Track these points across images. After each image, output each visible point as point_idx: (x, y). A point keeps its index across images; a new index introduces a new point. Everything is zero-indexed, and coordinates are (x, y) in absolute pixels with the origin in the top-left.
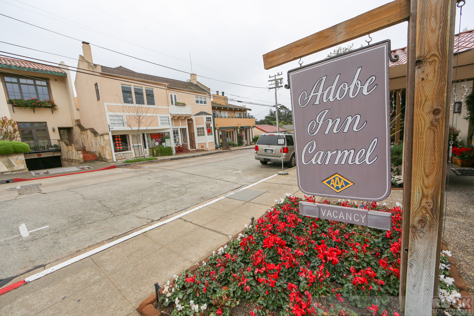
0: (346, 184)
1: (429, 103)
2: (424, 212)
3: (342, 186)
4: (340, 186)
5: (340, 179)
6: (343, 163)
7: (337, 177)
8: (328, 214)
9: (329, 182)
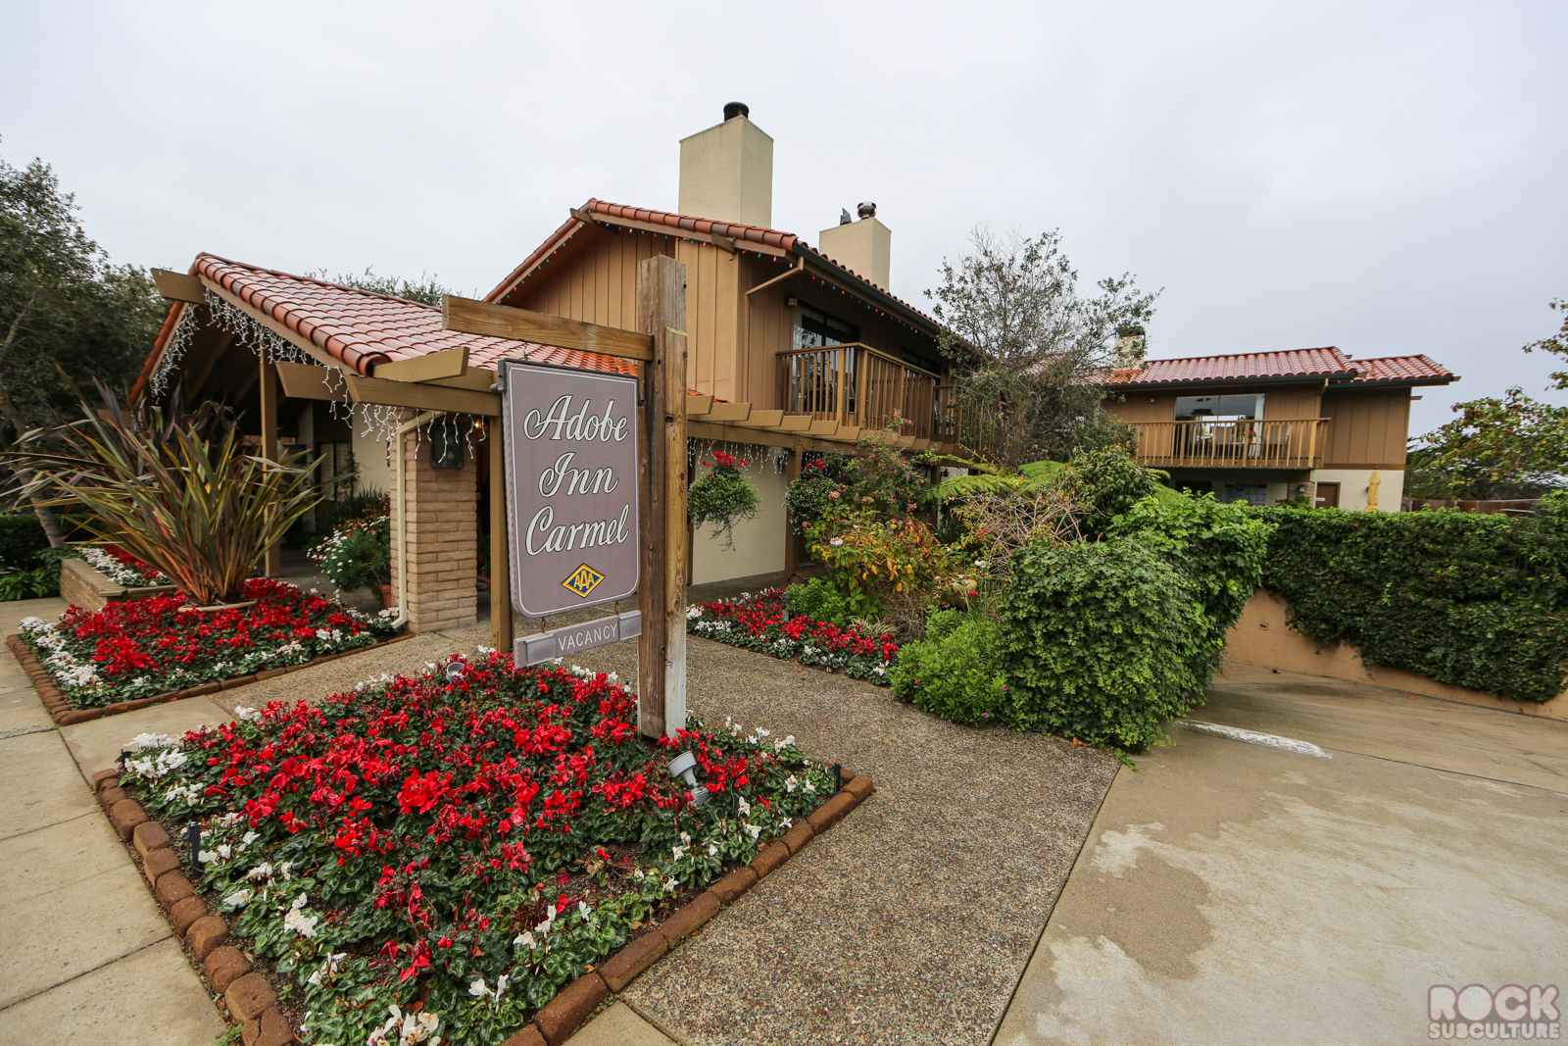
6: (591, 544)
7: (583, 569)
8: (569, 643)
9: (572, 583)
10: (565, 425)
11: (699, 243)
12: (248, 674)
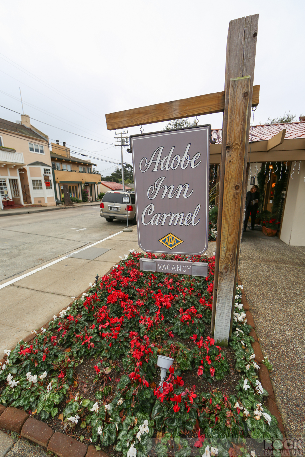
0: (178, 242)
1: (233, 180)
2: (227, 261)
3: (175, 244)
4: (172, 243)
5: (173, 238)
6: (175, 224)
7: (170, 236)
8: (163, 268)
9: (164, 241)
10: (160, 163)
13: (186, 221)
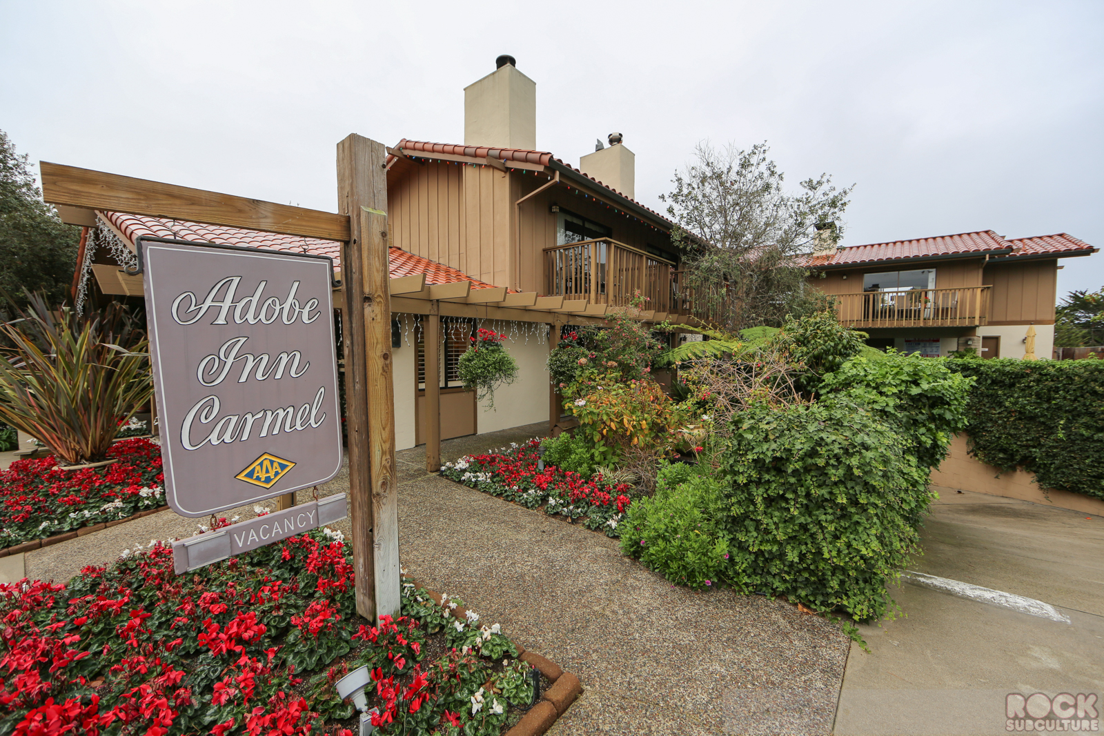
0: (283, 467)
1: (379, 346)
2: (385, 472)
4: (271, 475)
5: (272, 462)
6: (275, 432)
7: (266, 459)
8: (250, 539)
9: (250, 475)
10: (232, 309)
11: (480, 166)
12: (71, 530)
13: (298, 422)
